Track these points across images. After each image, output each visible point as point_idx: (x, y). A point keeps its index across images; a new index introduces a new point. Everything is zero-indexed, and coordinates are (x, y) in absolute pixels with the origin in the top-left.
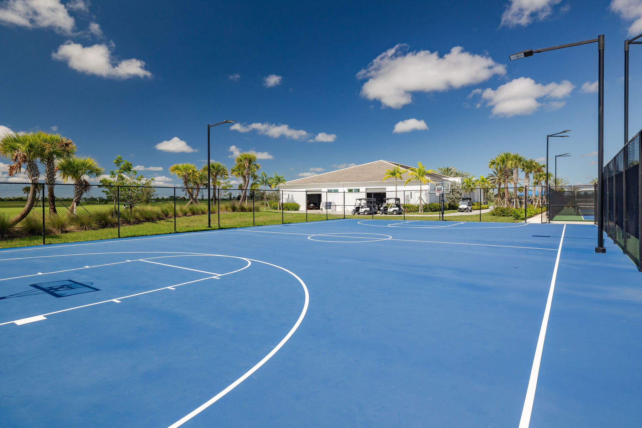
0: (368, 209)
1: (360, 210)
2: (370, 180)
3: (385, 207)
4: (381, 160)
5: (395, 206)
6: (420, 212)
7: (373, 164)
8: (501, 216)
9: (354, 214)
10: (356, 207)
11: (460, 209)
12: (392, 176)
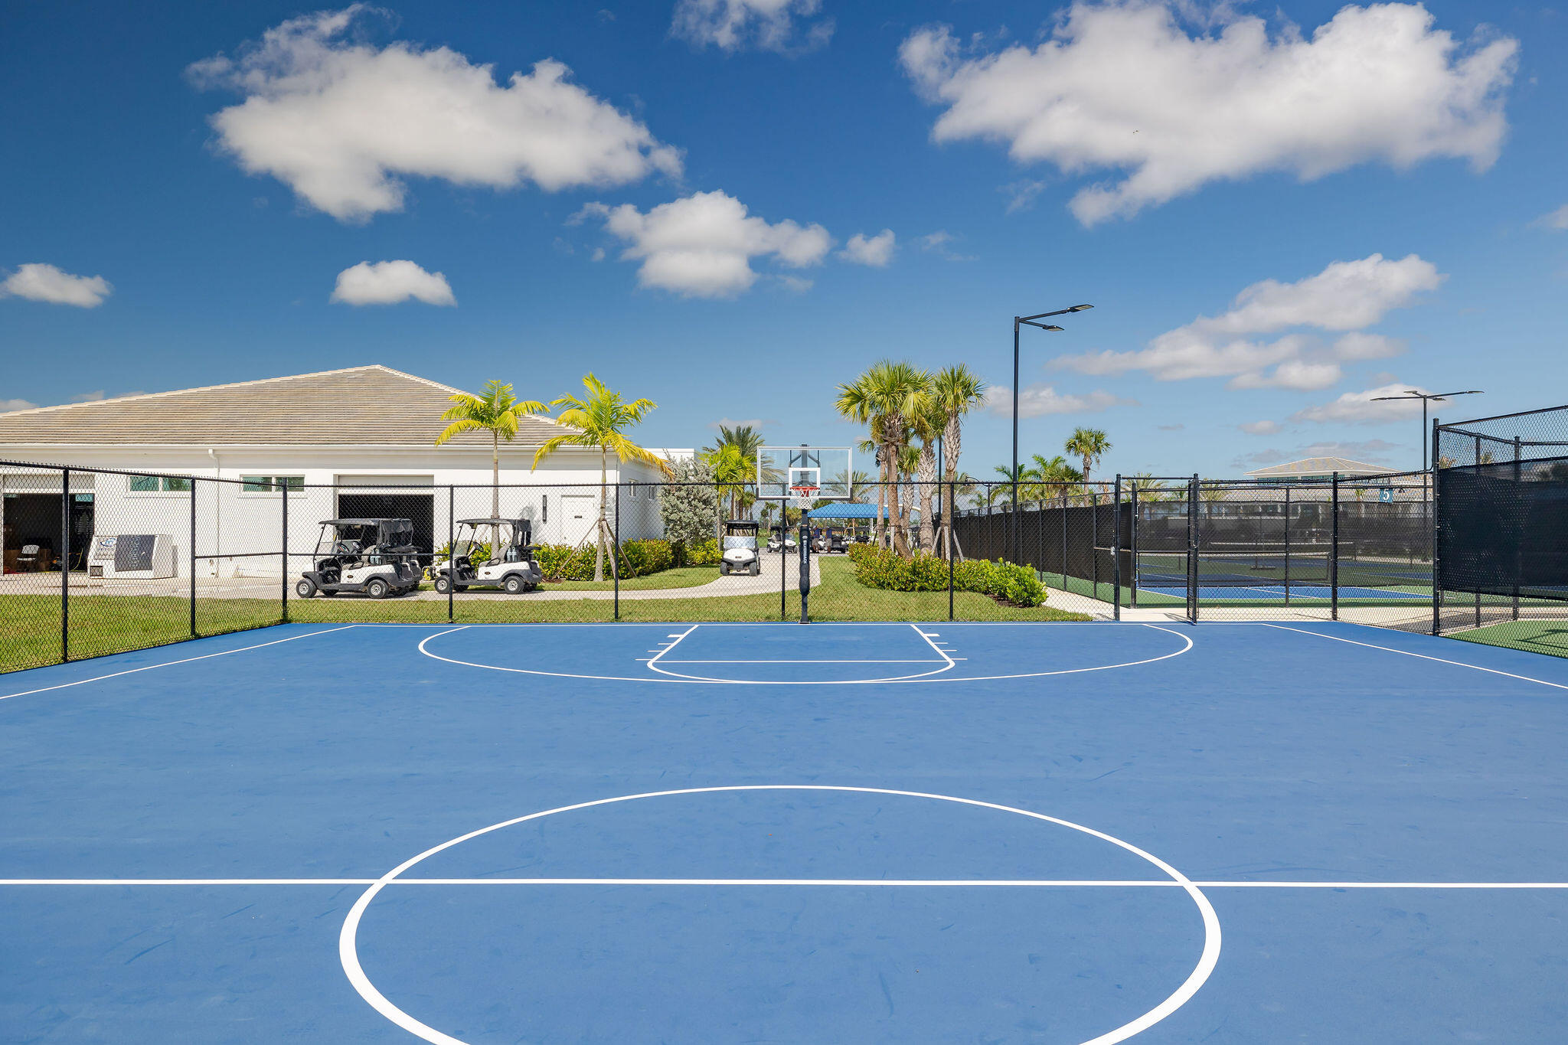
0: (388, 569)
1: (345, 573)
2: (355, 439)
3: (462, 559)
4: (378, 367)
5: (514, 553)
6: (599, 577)
7: (342, 377)
8: (913, 589)
9: (312, 594)
10: (319, 559)
11: (730, 564)
12: (477, 423)
